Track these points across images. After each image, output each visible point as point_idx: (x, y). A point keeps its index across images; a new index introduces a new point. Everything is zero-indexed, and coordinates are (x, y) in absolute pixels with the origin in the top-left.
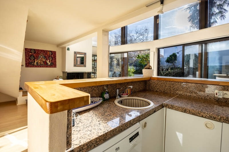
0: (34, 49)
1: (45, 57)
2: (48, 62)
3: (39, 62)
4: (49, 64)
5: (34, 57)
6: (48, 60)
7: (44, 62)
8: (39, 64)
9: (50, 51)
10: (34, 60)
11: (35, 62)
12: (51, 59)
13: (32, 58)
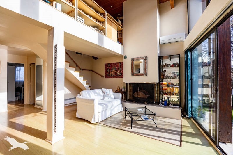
0: (109, 64)
1: (116, 68)
2: (118, 73)
3: (112, 73)
4: (119, 74)
5: (109, 69)
6: (118, 71)
7: (115, 73)
8: (112, 75)
9: (119, 63)
10: (109, 72)
11: (110, 73)
12: (120, 70)
13: (108, 71)
